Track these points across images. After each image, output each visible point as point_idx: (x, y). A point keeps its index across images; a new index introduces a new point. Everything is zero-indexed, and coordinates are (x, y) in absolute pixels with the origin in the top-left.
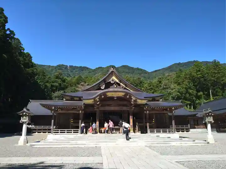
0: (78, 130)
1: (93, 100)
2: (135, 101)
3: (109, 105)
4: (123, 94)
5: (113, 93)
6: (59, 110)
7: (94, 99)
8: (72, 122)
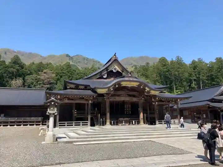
0: (87, 123)
1: (107, 90)
2: (148, 92)
3: (119, 96)
4: (138, 84)
5: (128, 83)
6: (66, 100)
7: (109, 88)
8: (75, 113)
